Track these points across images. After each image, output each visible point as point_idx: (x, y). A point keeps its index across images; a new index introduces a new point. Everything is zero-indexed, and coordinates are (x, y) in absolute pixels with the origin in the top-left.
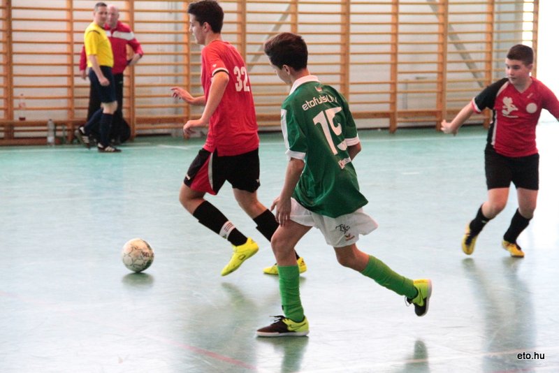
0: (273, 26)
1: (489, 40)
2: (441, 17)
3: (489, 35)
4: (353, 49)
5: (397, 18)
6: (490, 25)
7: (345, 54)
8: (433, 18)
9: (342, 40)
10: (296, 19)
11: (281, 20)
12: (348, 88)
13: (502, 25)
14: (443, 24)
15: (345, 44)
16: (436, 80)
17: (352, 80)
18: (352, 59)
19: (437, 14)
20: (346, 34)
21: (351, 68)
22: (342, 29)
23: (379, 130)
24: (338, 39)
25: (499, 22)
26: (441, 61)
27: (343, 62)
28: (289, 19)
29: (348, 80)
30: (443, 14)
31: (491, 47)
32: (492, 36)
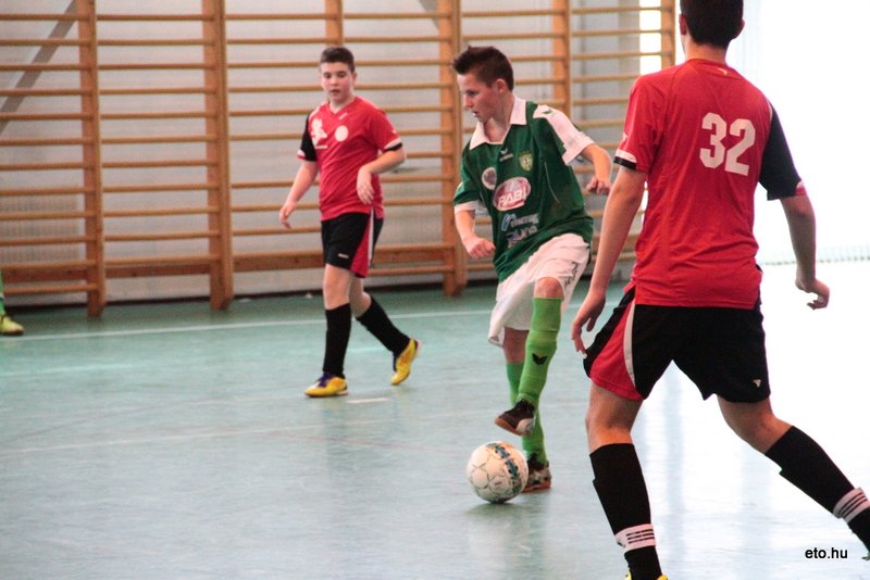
0: (36, 50)
1: (561, 77)
2: (444, 22)
3: (560, 65)
4: (235, 102)
5: (340, 28)
6: (560, 41)
7: (218, 115)
8: (427, 27)
9: (207, 81)
10: (93, 33)
11: (54, 34)
12: (228, 198)
13: (590, 41)
14: (449, 41)
15: (217, 92)
16: (438, 173)
17: (236, 176)
18: (235, 126)
19: (434, 17)
20: (216, 67)
21: (234, 147)
22: (206, 54)
23: (309, 296)
24: (197, 79)
25: (583, 35)
26: (448, 128)
27: (213, 136)
28: (74, 32)
29: (227, 176)
30: (449, 17)
31: (567, 92)
32: (566, 67)
